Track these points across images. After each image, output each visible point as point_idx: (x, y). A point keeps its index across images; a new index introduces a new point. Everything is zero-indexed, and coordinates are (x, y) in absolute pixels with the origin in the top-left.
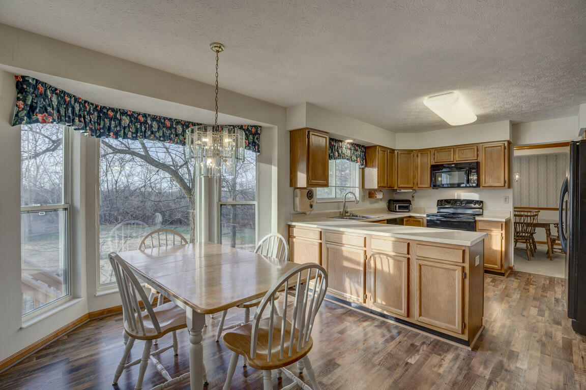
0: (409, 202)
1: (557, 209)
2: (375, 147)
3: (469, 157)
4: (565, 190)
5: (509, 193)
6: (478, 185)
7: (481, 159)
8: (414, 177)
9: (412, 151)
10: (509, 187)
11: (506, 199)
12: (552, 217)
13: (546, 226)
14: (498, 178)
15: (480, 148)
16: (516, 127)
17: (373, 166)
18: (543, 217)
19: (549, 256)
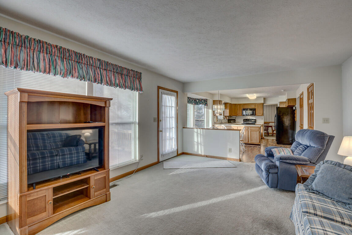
0: (235, 120)
1: (274, 122)
2: (228, 103)
3: (253, 107)
4: (275, 116)
5: (263, 117)
6: (255, 115)
7: (256, 108)
8: (237, 112)
9: (236, 104)
10: (263, 115)
11: (262, 119)
12: (273, 124)
13: (271, 126)
14: (260, 113)
15: (256, 105)
16: (265, 99)
17: (227, 109)
18: (270, 124)
19: (272, 136)
